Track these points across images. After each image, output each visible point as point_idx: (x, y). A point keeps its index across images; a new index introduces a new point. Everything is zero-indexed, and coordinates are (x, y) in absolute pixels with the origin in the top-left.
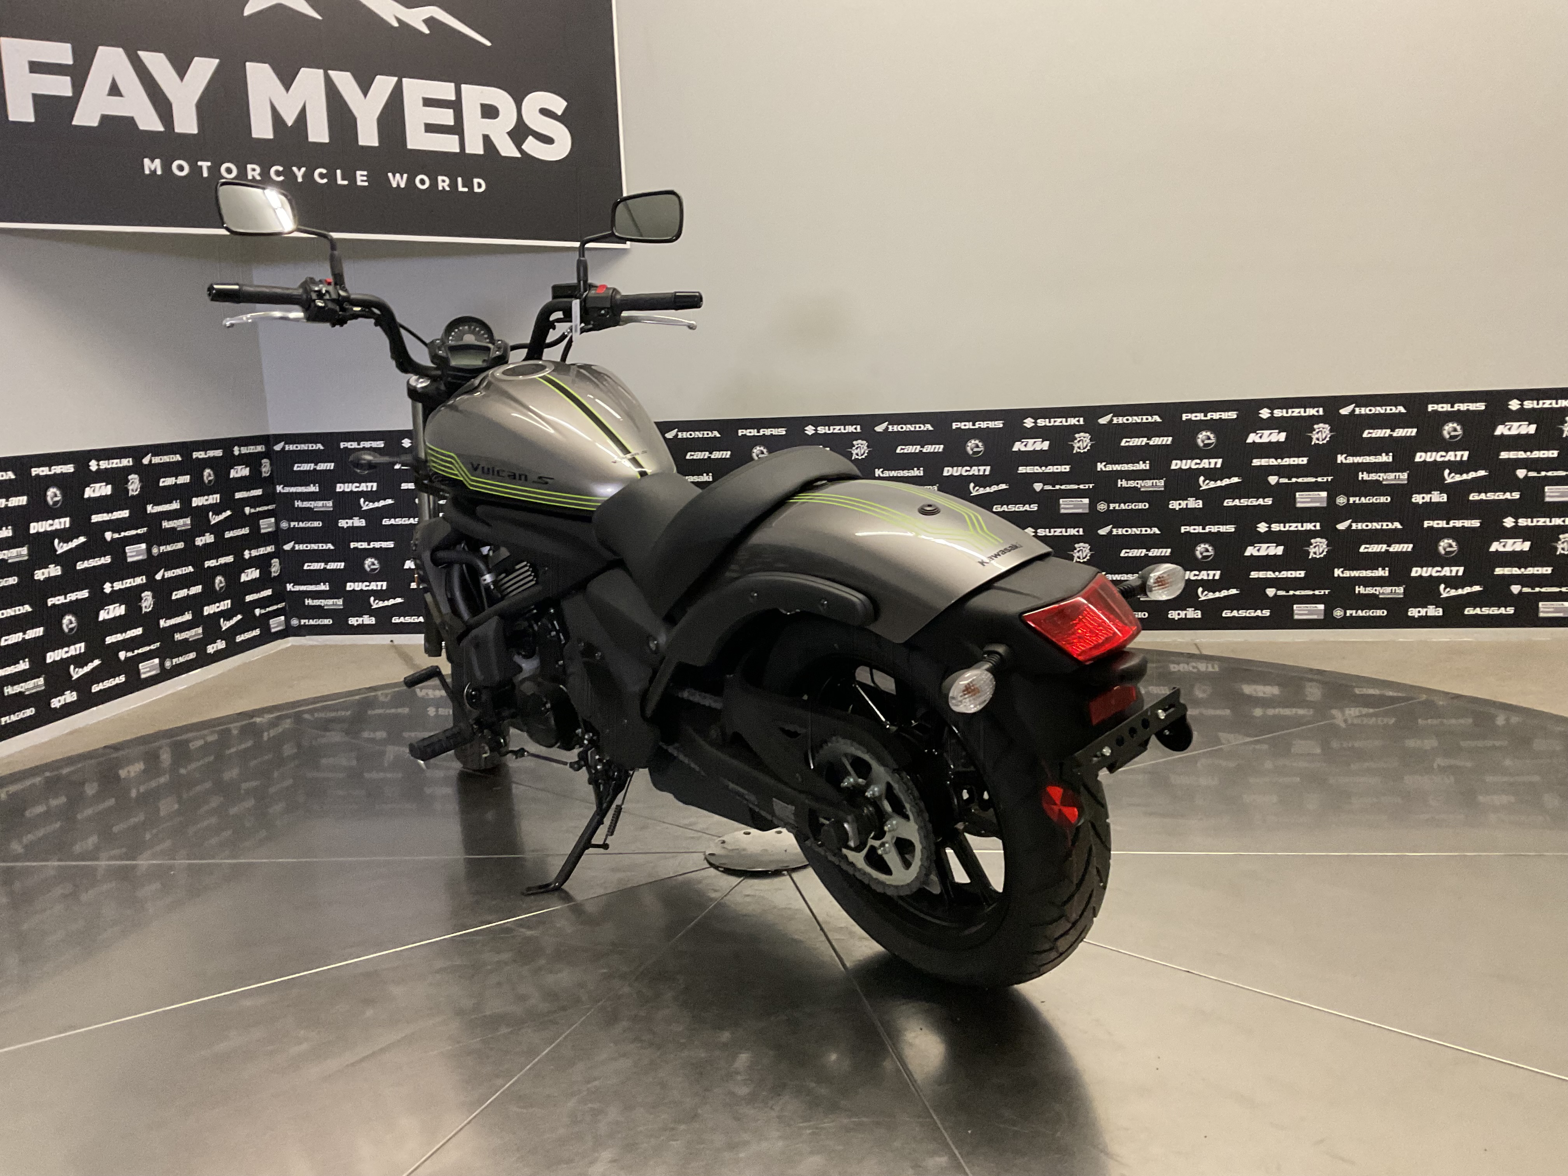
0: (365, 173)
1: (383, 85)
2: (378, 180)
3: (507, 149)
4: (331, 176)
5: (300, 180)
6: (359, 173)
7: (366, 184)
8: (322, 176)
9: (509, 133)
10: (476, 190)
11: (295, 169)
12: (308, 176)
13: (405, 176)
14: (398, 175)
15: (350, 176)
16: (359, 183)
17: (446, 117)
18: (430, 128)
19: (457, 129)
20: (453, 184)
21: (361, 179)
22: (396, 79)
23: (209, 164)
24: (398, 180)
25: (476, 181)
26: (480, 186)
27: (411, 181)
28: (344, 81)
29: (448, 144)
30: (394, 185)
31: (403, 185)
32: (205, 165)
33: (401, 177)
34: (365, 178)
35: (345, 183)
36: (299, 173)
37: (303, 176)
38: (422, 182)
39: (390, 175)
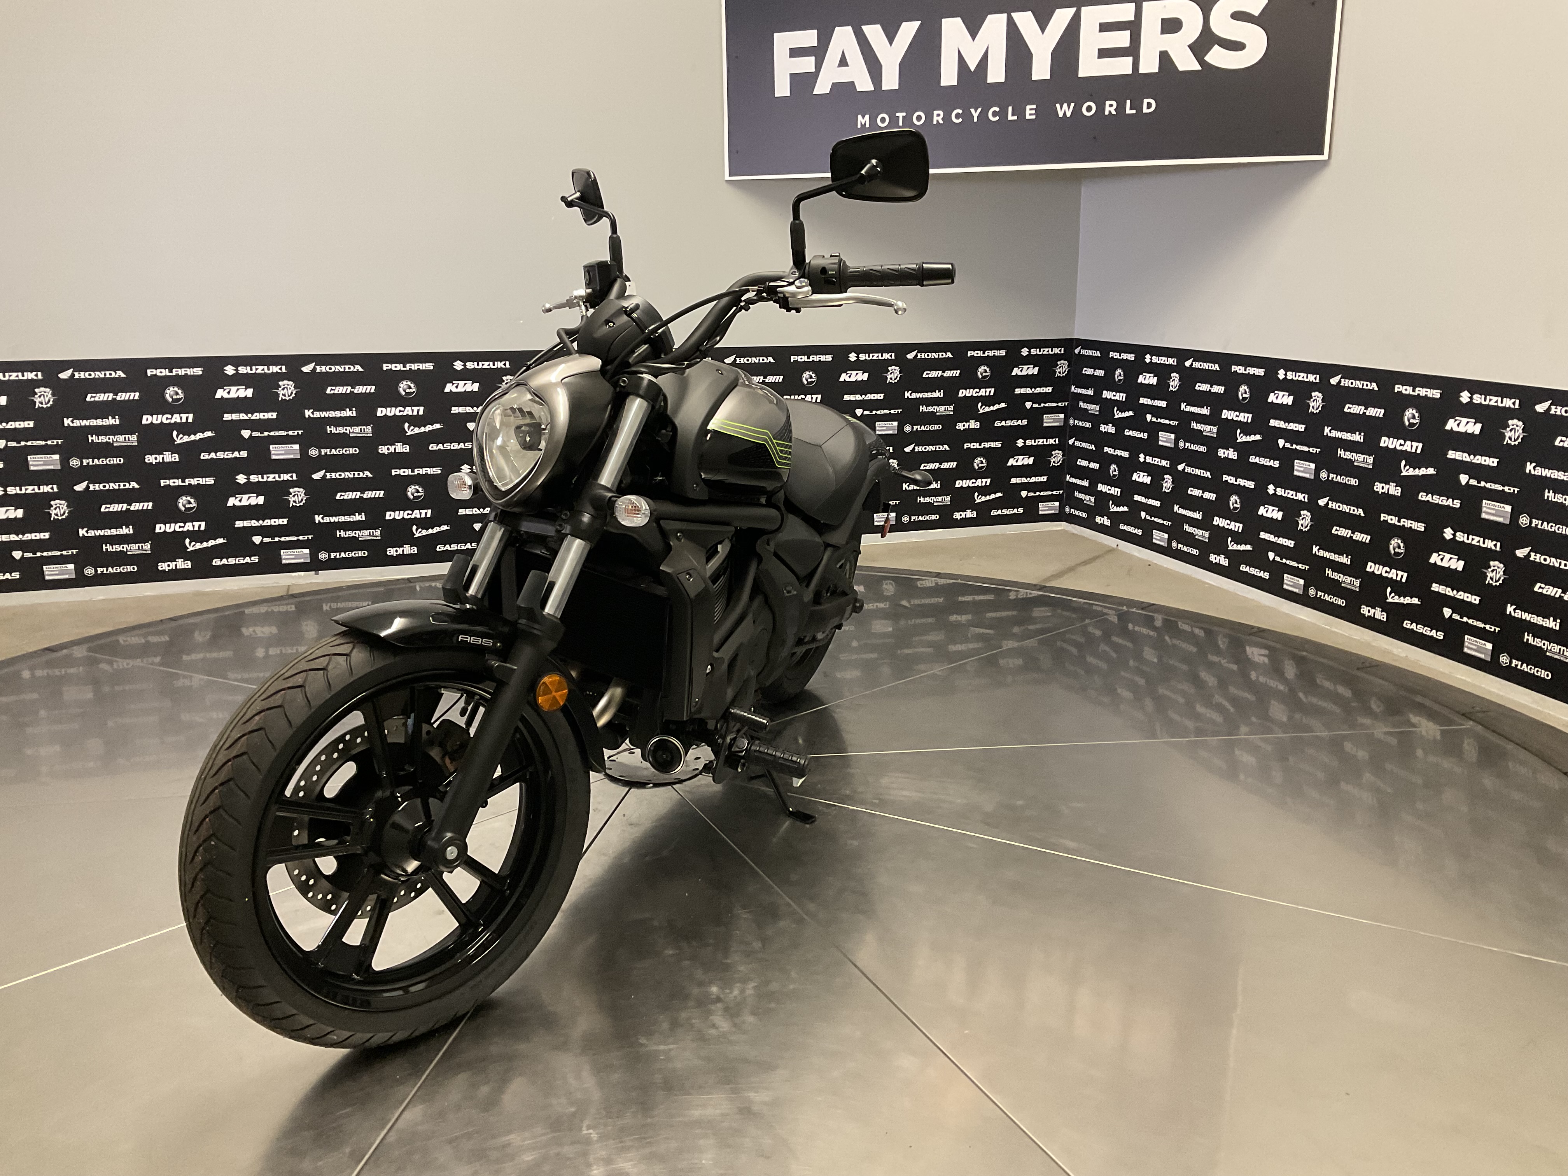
0: (1034, 107)
1: (1062, 17)
2: (1046, 112)
3: (1186, 62)
4: (1003, 113)
5: (975, 120)
6: (1028, 107)
7: (1034, 117)
8: (994, 114)
9: (1189, 46)
10: (1145, 110)
11: (972, 110)
12: (983, 115)
13: (1072, 105)
14: (1065, 105)
15: (1020, 112)
16: (1028, 117)
17: (1122, 39)
18: (1104, 53)
19: (1133, 50)
20: (1121, 108)
21: (1030, 112)
22: (1074, 9)
23: (904, 114)
24: (1065, 110)
25: (1146, 101)
26: (1149, 105)
27: (1077, 111)
28: (1025, 20)
29: (1122, 66)
30: (1061, 115)
31: (1069, 114)
32: (900, 115)
33: (1069, 107)
34: (1033, 112)
35: (1015, 118)
36: (975, 114)
37: (978, 117)
38: (1089, 109)
39: (1058, 106)
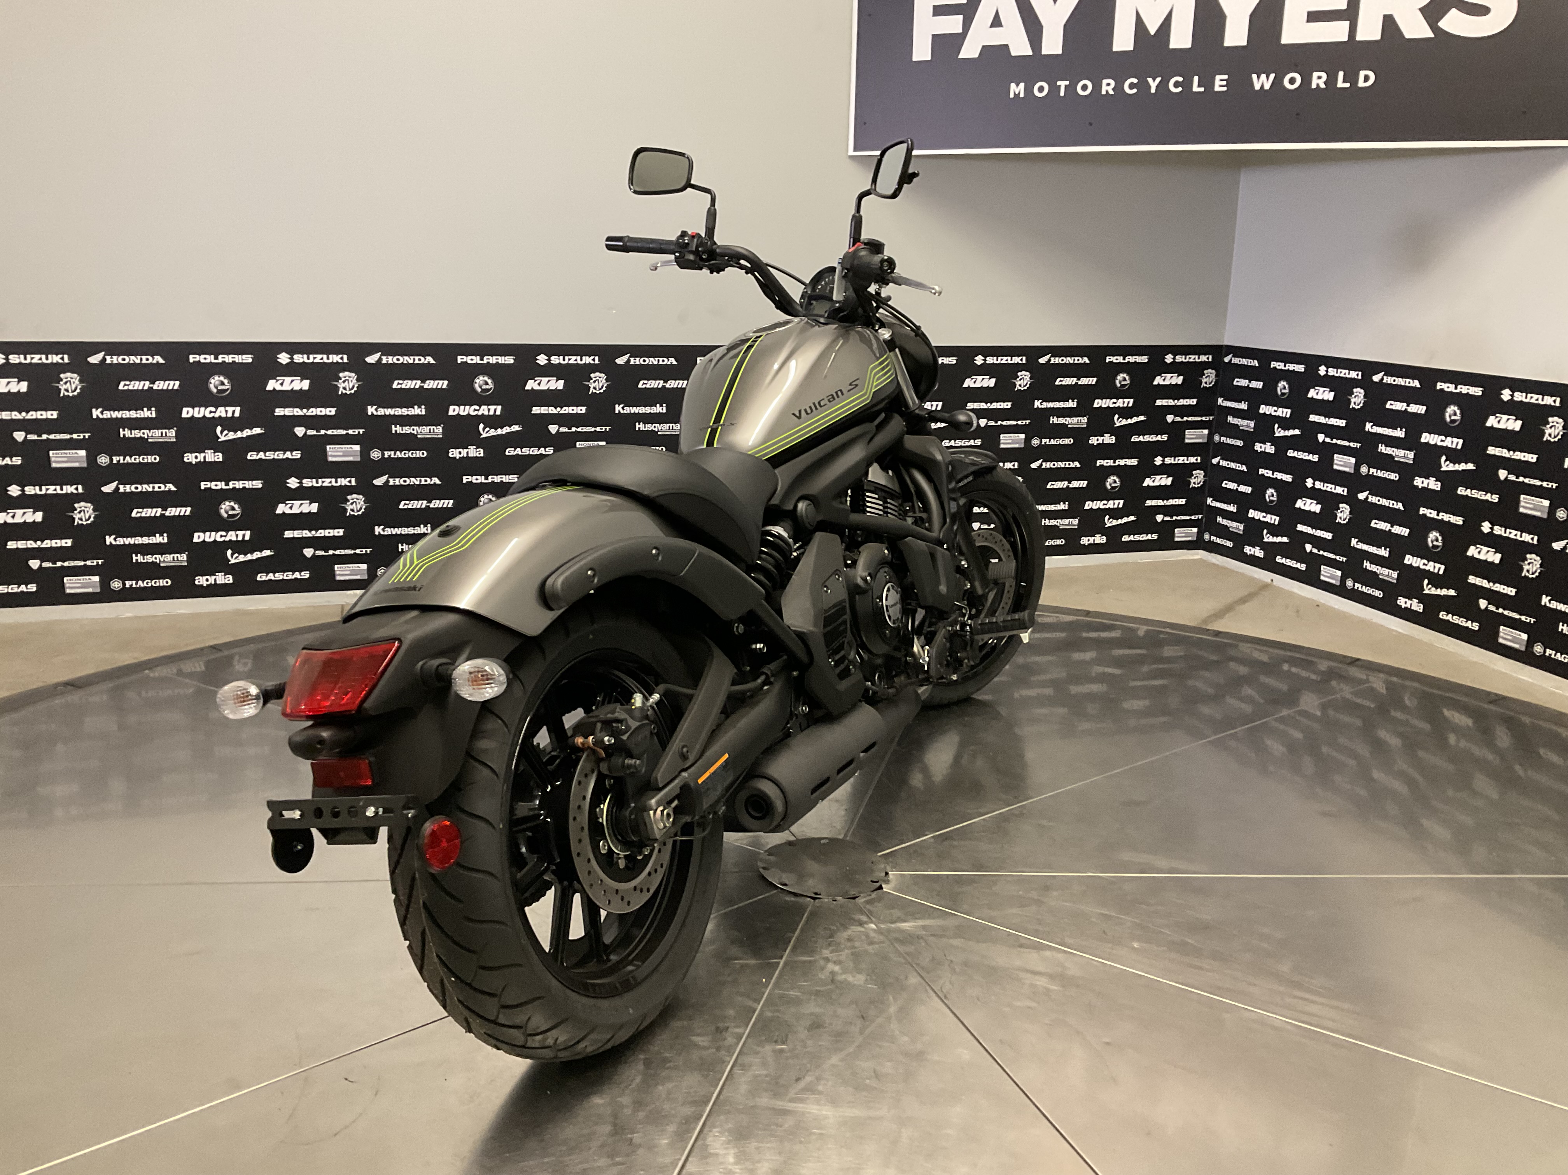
0: (1226, 77)
2: (1239, 83)
3: (1416, 29)
4: (1186, 85)
5: (1153, 90)
6: (1218, 77)
7: (1225, 89)
8: (1176, 85)
9: (1422, 9)
10: (1361, 84)
11: (1150, 80)
12: (1163, 85)
13: (1272, 76)
14: (1263, 76)
15: (1207, 82)
16: (1217, 89)
18: (1315, 16)
19: (1349, 13)
20: (1331, 80)
21: (1220, 83)
23: (1067, 83)
24: (1262, 82)
25: (1363, 73)
26: (1367, 78)
27: (1278, 82)
29: (1334, 32)
30: (1257, 87)
31: (1267, 87)
32: (1063, 84)
33: (1268, 78)
34: (1224, 83)
35: (1202, 89)
36: (1153, 84)
37: (1157, 87)
38: (1292, 81)
39: (1254, 76)
